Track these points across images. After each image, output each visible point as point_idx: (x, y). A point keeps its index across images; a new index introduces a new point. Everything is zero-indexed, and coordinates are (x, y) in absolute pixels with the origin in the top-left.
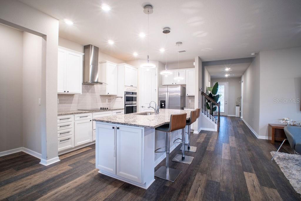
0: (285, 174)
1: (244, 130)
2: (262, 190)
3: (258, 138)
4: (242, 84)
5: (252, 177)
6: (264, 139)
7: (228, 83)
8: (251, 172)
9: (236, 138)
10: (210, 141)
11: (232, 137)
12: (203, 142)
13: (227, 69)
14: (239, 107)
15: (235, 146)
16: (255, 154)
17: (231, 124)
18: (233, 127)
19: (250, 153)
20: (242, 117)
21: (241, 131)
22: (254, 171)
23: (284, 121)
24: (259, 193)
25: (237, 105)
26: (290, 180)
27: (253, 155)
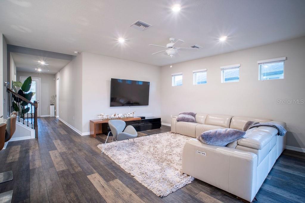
0: (115, 162)
1: (65, 130)
2: (110, 186)
3: (82, 135)
4: (58, 82)
5: (97, 177)
6: (87, 135)
7: (40, 78)
8: (93, 173)
9: (62, 141)
10: (31, 154)
11: (56, 141)
12: (20, 158)
13: (43, 63)
14: (54, 106)
15: (65, 151)
16: (87, 153)
17: (48, 126)
18: (53, 128)
19: (82, 153)
20: (57, 117)
21: (63, 132)
22: (95, 171)
23: (101, 116)
24: (109, 191)
25: (52, 104)
26: (120, 165)
27: (85, 154)
